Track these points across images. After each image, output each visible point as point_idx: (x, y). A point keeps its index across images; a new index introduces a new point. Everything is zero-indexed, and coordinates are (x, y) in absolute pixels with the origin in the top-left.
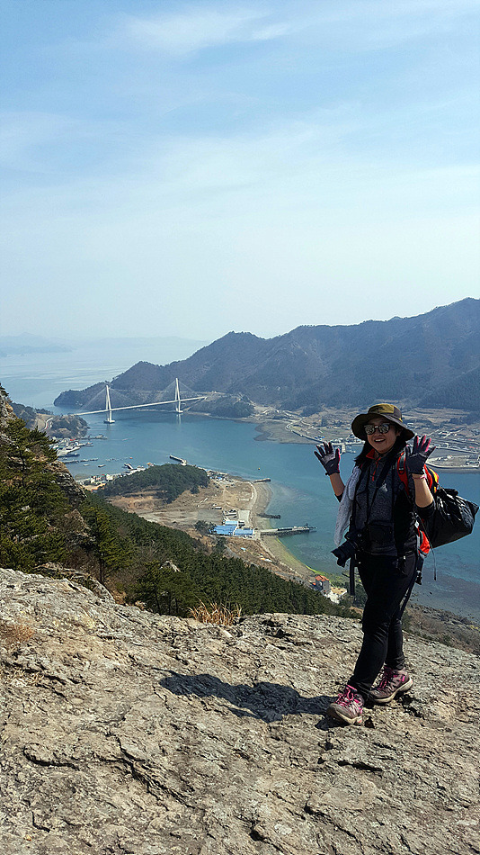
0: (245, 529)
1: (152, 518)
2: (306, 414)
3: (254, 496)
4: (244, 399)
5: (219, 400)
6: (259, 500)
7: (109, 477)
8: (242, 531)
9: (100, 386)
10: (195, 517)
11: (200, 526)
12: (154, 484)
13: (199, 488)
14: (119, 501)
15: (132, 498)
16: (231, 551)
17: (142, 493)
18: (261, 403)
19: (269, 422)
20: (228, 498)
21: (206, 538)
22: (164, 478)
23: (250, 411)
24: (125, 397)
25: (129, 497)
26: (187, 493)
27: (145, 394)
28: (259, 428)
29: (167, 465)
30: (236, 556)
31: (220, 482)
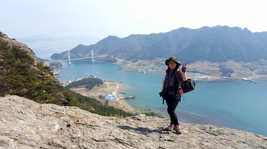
0: (115, 97)
1: (84, 94)
2: (134, 62)
3: (117, 87)
4: (114, 57)
5: (106, 57)
6: (119, 88)
7: (70, 82)
8: (114, 98)
9: (66, 52)
10: (99, 94)
11: (100, 97)
12: (85, 84)
13: (100, 85)
14: (73, 89)
15: (78, 88)
16: (110, 104)
17: (81, 87)
18: (119, 58)
19: (122, 64)
20: (109, 88)
21: (102, 100)
22: (88, 82)
23: (116, 61)
24: (75, 56)
25: (77, 88)
26: (96, 87)
27: (81, 55)
28: (119, 66)
29: (89, 78)
30: (112, 106)
31: (106, 83)
